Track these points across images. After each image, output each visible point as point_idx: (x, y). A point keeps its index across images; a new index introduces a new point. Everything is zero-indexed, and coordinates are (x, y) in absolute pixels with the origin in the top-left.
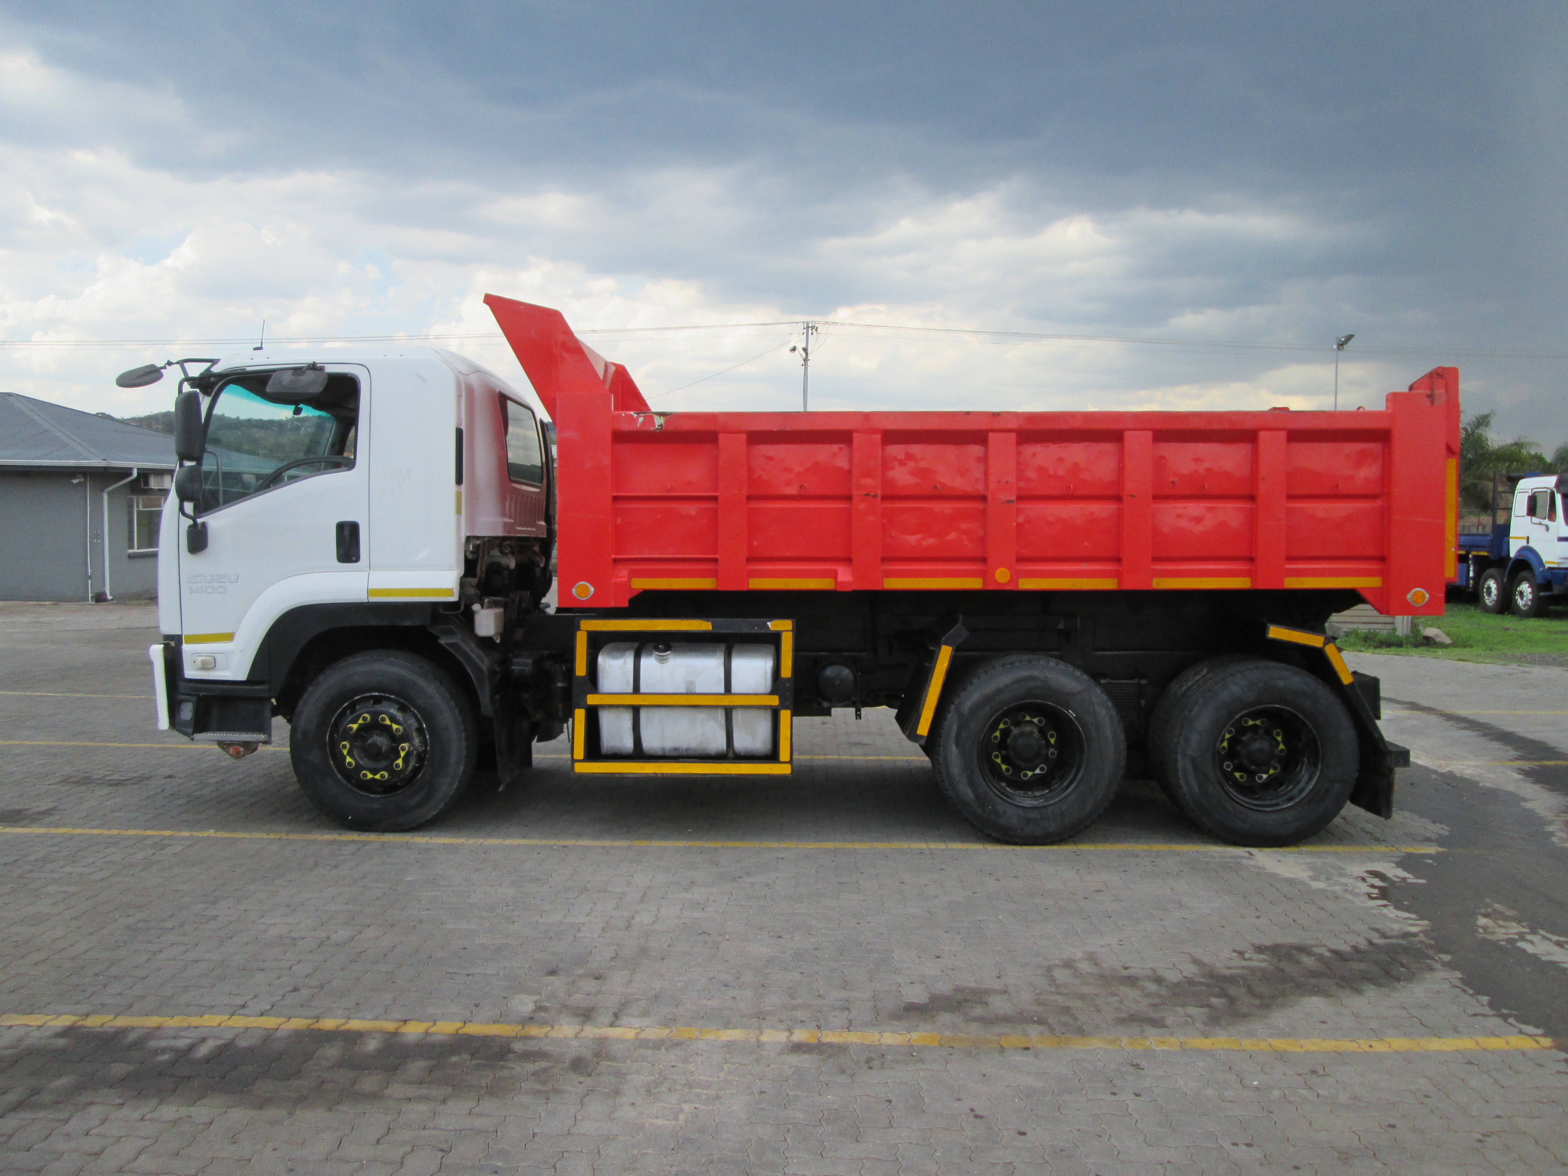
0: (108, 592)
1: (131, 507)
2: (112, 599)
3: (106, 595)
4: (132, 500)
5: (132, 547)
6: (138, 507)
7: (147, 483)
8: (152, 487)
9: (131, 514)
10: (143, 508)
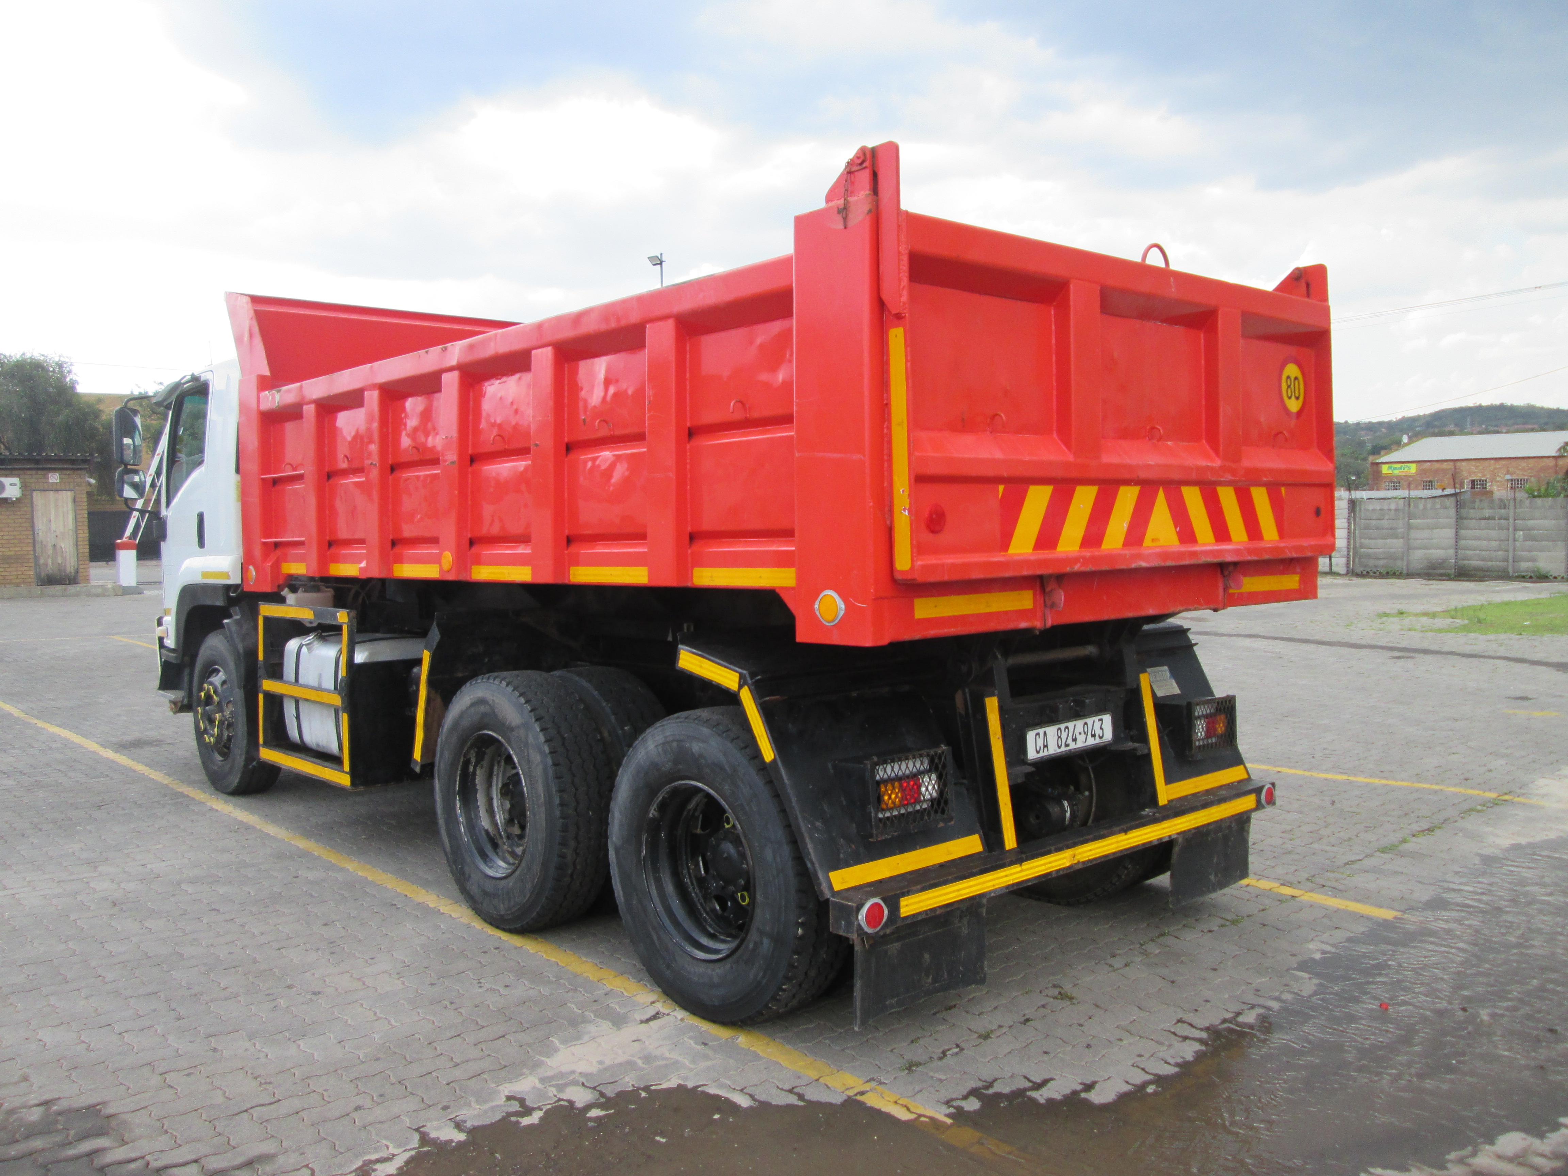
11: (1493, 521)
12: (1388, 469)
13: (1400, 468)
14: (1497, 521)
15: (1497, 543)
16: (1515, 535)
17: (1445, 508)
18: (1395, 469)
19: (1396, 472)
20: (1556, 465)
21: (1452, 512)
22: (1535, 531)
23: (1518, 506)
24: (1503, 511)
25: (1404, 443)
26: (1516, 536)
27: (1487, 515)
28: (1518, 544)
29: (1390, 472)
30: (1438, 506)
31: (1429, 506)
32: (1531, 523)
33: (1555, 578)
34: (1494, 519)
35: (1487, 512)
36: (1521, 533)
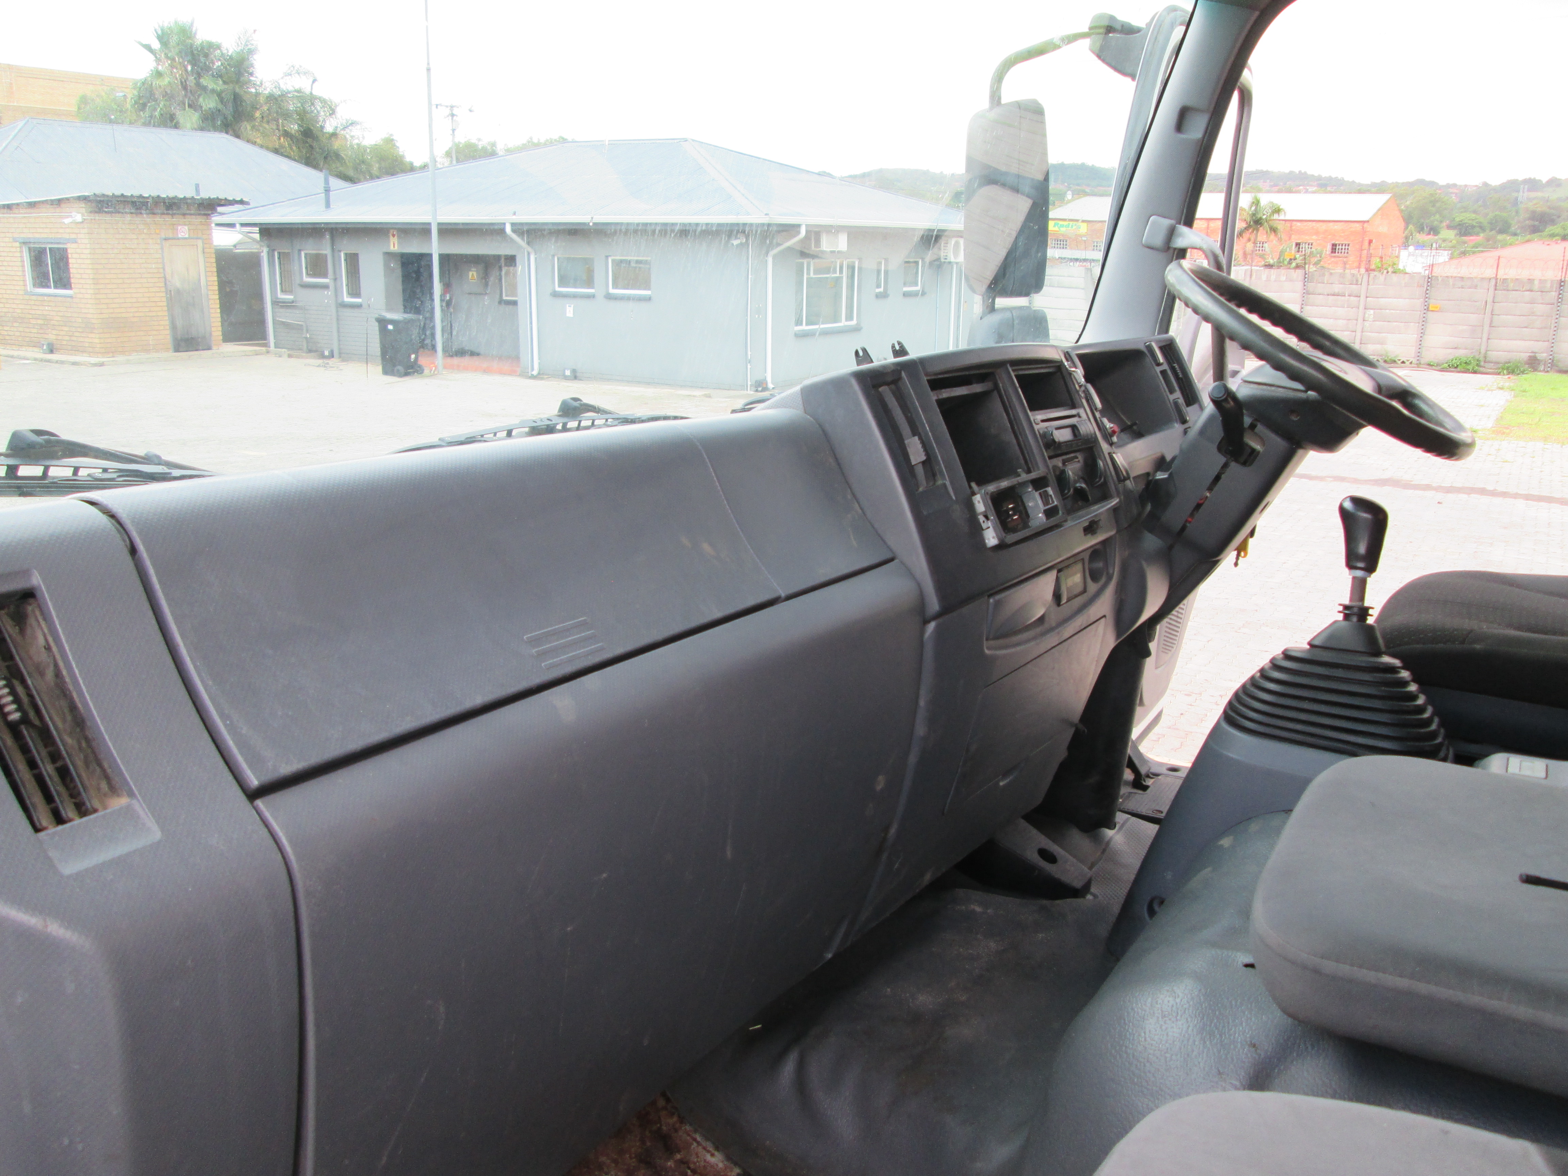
0: (769, 380)
1: (800, 272)
2: (773, 388)
3: (767, 384)
4: (802, 264)
5: (799, 322)
6: (808, 273)
7: (818, 242)
8: (825, 249)
9: (801, 283)
10: (814, 274)
11: (1343, 298)
12: (1054, 226)
13: (1068, 226)
14: (1347, 298)
15: (1345, 322)
16: (1365, 314)
17: (1291, 281)
18: (1062, 226)
19: (1063, 230)
20: (1208, 228)
21: (1299, 285)
22: (1387, 311)
23: (1371, 282)
24: (1354, 286)
25: (1068, 200)
26: (1367, 315)
27: (1336, 291)
28: (1367, 324)
29: (1056, 229)
30: (1283, 278)
31: (1273, 277)
32: (1383, 301)
33: (1403, 362)
34: (1345, 296)
35: (1337, 288)
36: (1372, 312)
